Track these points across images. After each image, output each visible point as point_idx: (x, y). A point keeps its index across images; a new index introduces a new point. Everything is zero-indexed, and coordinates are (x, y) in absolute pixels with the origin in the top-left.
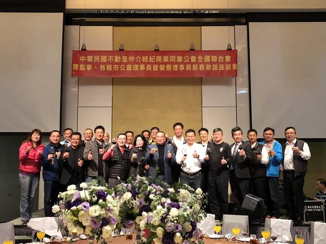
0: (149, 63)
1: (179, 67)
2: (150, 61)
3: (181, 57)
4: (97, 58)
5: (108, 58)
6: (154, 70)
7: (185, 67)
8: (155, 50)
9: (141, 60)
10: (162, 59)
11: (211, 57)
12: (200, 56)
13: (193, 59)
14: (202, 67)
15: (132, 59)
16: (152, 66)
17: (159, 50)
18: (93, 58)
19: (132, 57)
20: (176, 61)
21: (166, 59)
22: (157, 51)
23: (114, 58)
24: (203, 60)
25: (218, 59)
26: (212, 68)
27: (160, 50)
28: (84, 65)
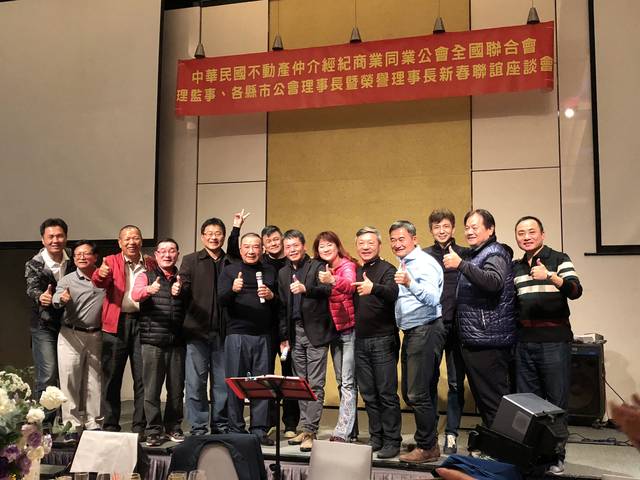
0: (337, 73)
1: (406, 76)
2: (340, 68)
3: (412, 52)
4: (225, 73)
5: (248, 71)
6: (349, 88)
7: (422, 74)
8: (352, 42)
9: (320, 67)
10: (368, 60)
11: (485, 45)
12: (458, 46)
13: (441, 53)
14: (463, 72)
15: (299, 67)
16: (344, 82)
17: (360, 41)
18: (219, 72)
19: (300, 63)
20: (400, 62)
21: (376, 60)
22: (356, 45)
23: (260, 70)
24: (466, 53)
25: (503, 49)
26: (488, 71)
27: (364, 41)
28: (199, 91)
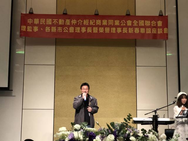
2: (91, 24)
3: (118, 21)
4: (43, 21)
5: (53, 21)
6: (94, 32)
7: (122, 30)
8: (95, 14)
9: (83, 23)
11: (145, 22)
13: (129, 23)
14: (137, 30)
15: (74, 22)
18: (40, 21)
19: (75, 21)
21: (105, 22)
23: (58, 21)
24: (138, 24)
25: (151, 24)
26: (146, 31)
27: (99, 15)
28: (31, 27)
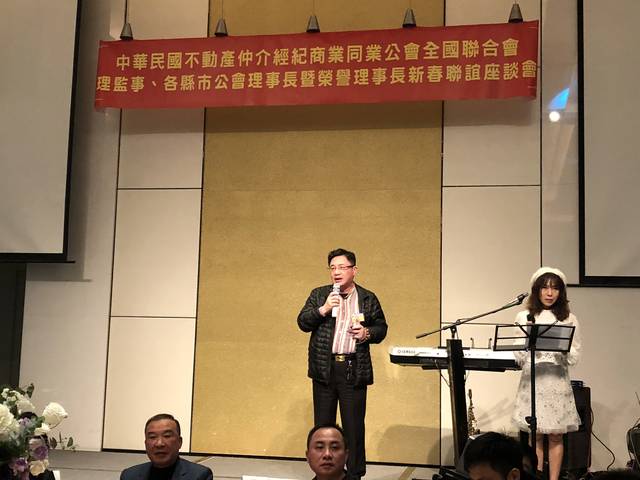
0: (290, 67)
1: (371, 74)
2: (294, 62)
4: (157, 59)
5: (185, 59)
6: (304, 84)
7: (388, 74)
8: (309, 31)
9: (271, 59)
10: (327, 54)
11: (461, 45)
12: (432, 43)
13: (411, 51)
14: (435, 74)
15: (246, 57)
16: (299, 77)
17: (318, 31)
18: (149, 59)
19: (248, 53)
20: (364, 58)
22: (314, 35)
23: (200, 58)
25: (481, 49)
26: (463, 74)
27: (321, 30)
28: (124, 79)
